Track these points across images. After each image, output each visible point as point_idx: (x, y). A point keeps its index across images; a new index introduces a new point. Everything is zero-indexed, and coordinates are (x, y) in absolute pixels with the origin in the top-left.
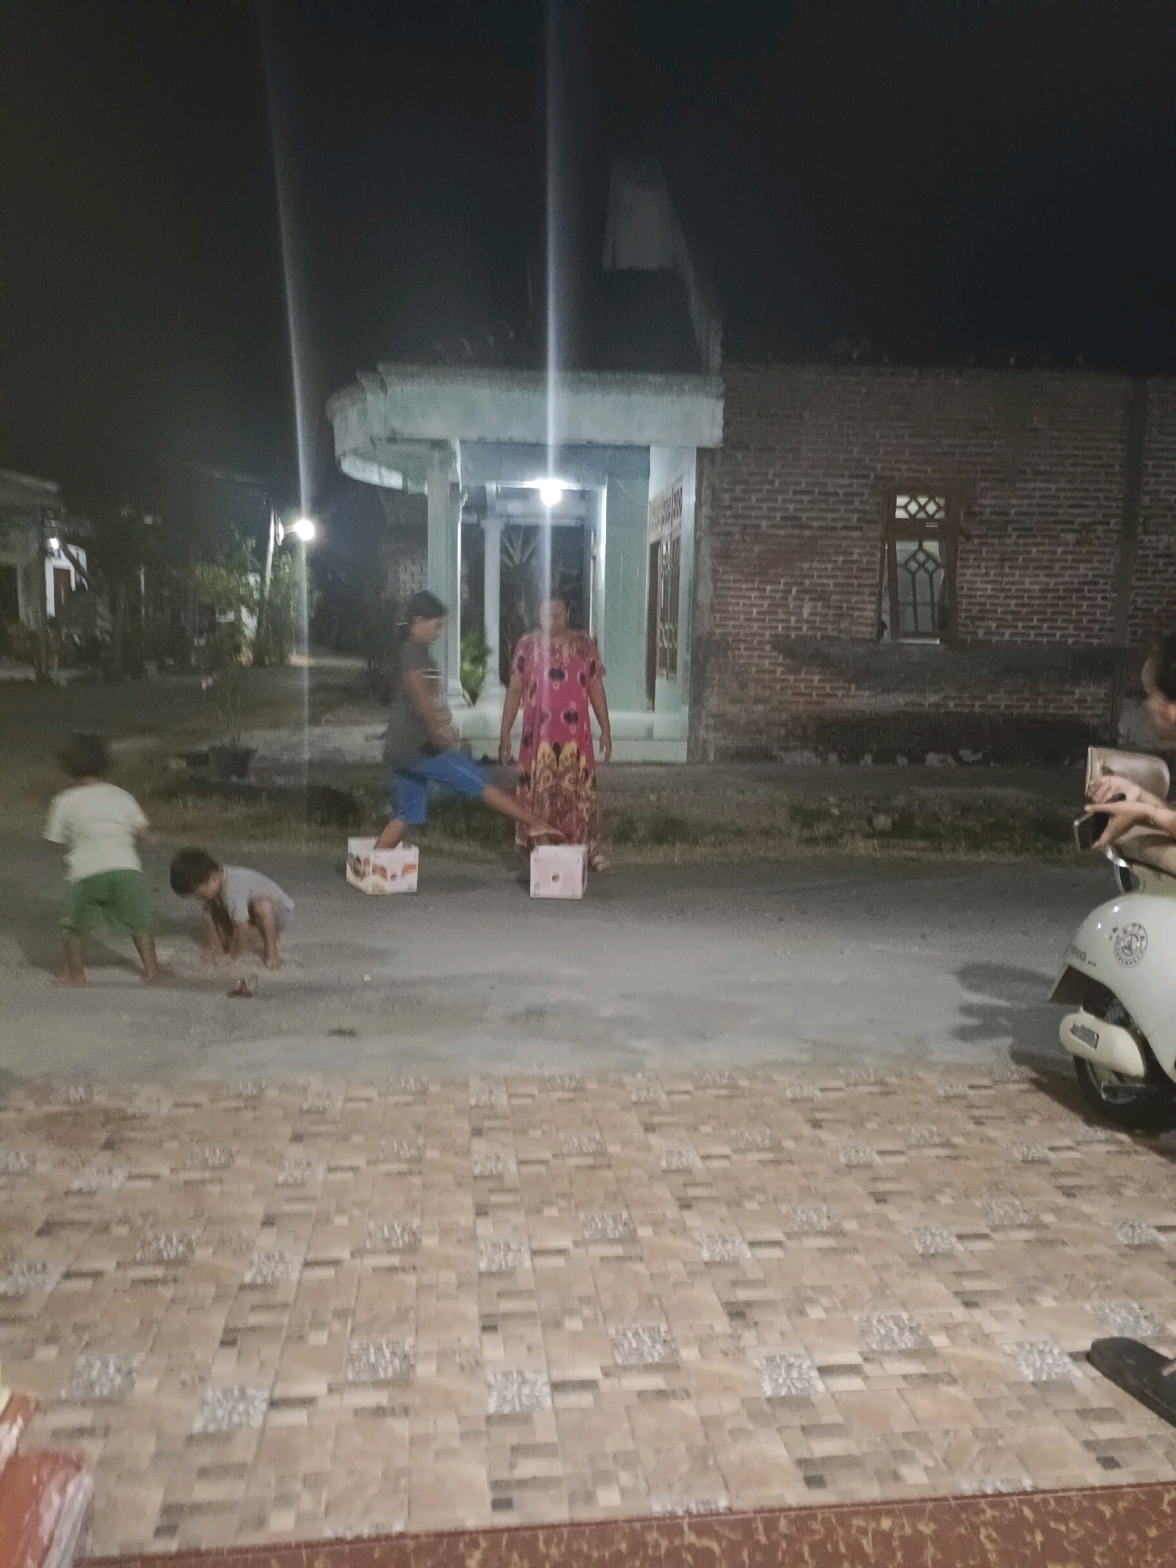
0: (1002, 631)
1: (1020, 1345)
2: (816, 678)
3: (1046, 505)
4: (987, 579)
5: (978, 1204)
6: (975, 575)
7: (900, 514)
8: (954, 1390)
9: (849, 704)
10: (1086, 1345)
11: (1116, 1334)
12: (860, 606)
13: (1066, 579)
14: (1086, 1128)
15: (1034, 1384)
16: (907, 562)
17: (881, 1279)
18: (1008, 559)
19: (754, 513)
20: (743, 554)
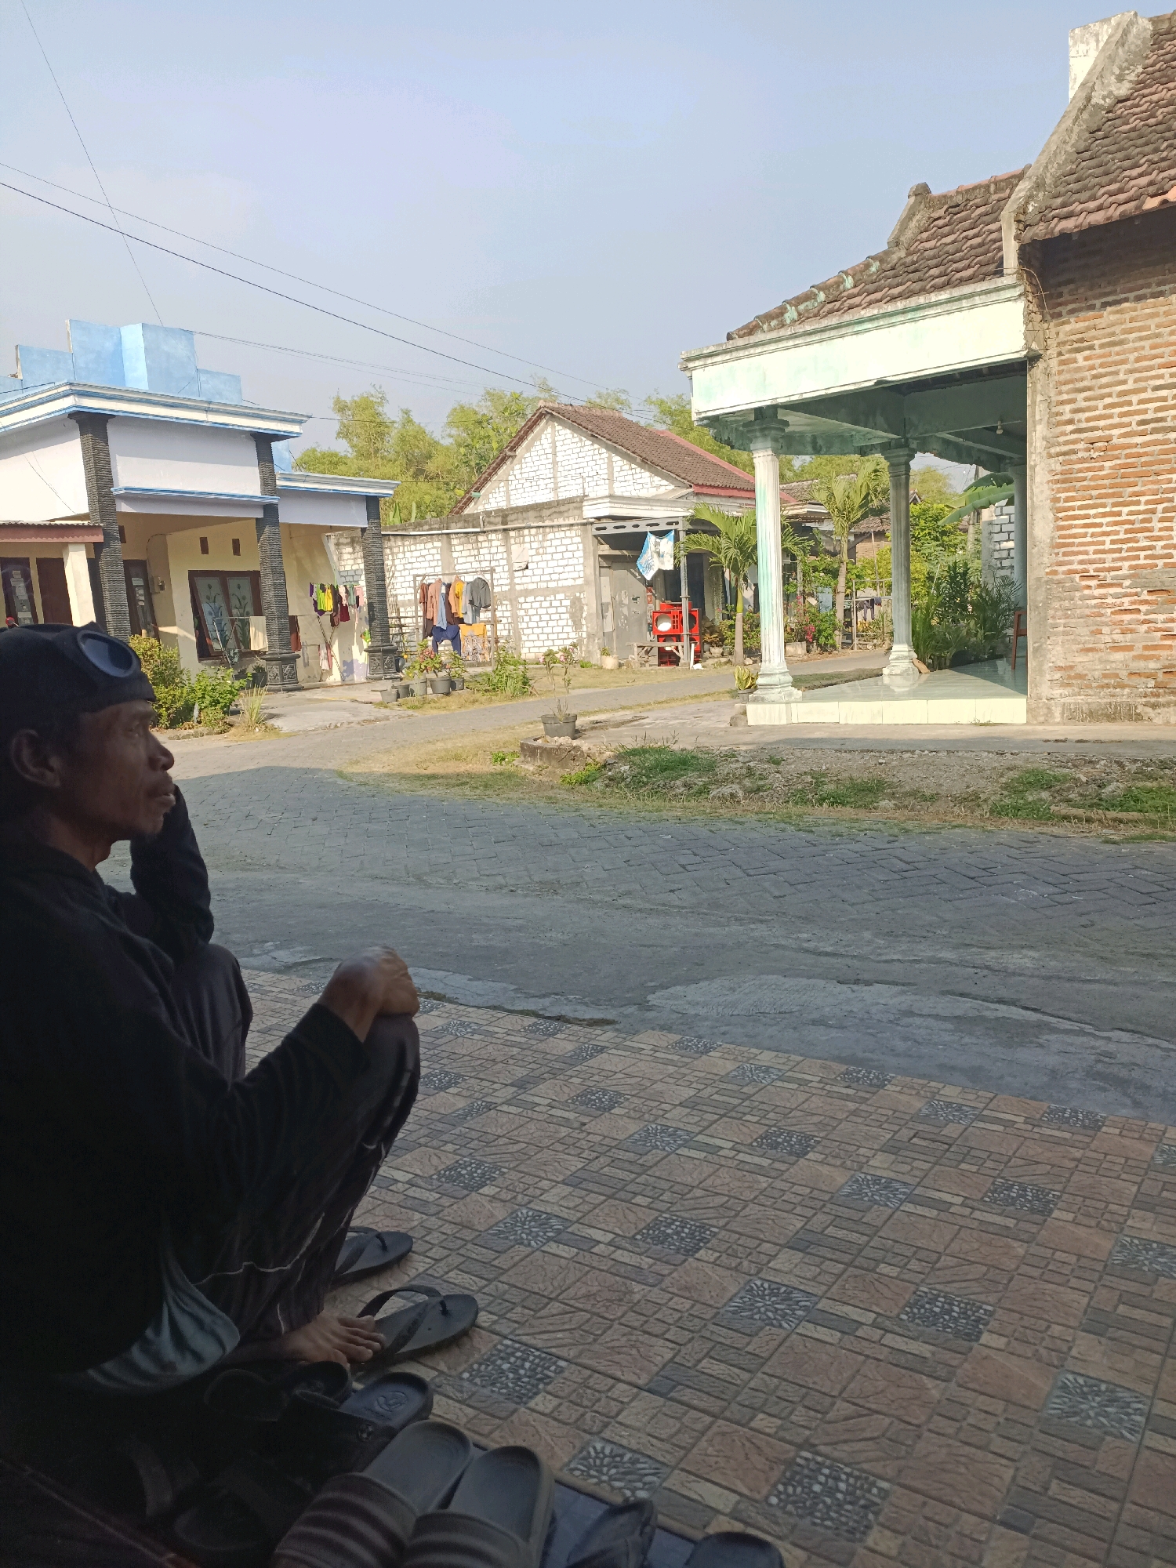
19: (1102, 423)
20: (1092, 474)
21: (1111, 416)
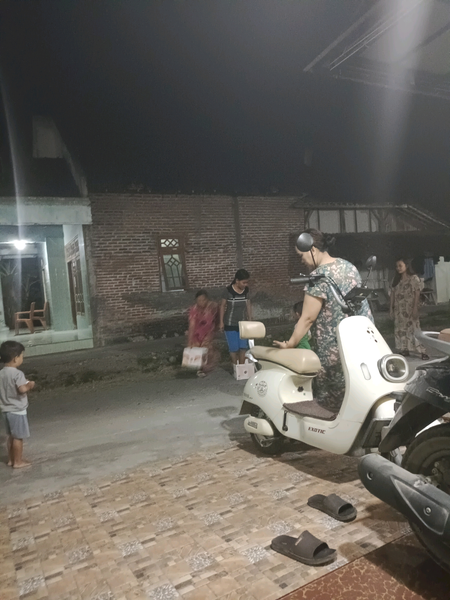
0: (204, 284)
1: (248, 551)
2: (141, 308)
3: (212, 240)
4: (196, 266)
5: (226, 499)
6: (192, 265)
7: (163, 245)
8: (227, 577)
9: (155, 316)
10: (270, 543)
11: (279, 535)
12: (154, 279)
13: (222, 264)
14: (258, 459)
15: (254, 564)
16: (168, 262)
17: (195, 541)
18: (203, 259)
19: (108, 248)
20: (106, 264)
21: (111, 246)
